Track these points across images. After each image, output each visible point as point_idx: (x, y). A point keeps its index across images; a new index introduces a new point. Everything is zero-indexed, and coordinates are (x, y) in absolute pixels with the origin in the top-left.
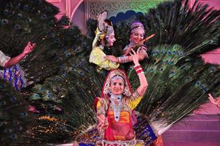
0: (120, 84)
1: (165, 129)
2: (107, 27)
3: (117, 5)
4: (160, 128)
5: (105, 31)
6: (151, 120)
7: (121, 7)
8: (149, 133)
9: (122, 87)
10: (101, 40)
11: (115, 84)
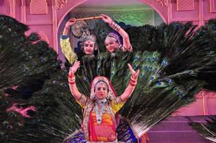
0: (104, 89)
1: (144, 132)
4: (140, 131)
6: (132, 123)
8: (130, 135)
9: (106, 91)
11: (99, 89)
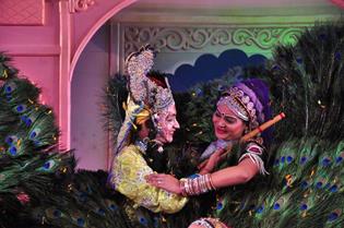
2: (155, 91)
3: (196, 35)
5: (150, 103)
7: (208, 40)
10: (139, 126)
